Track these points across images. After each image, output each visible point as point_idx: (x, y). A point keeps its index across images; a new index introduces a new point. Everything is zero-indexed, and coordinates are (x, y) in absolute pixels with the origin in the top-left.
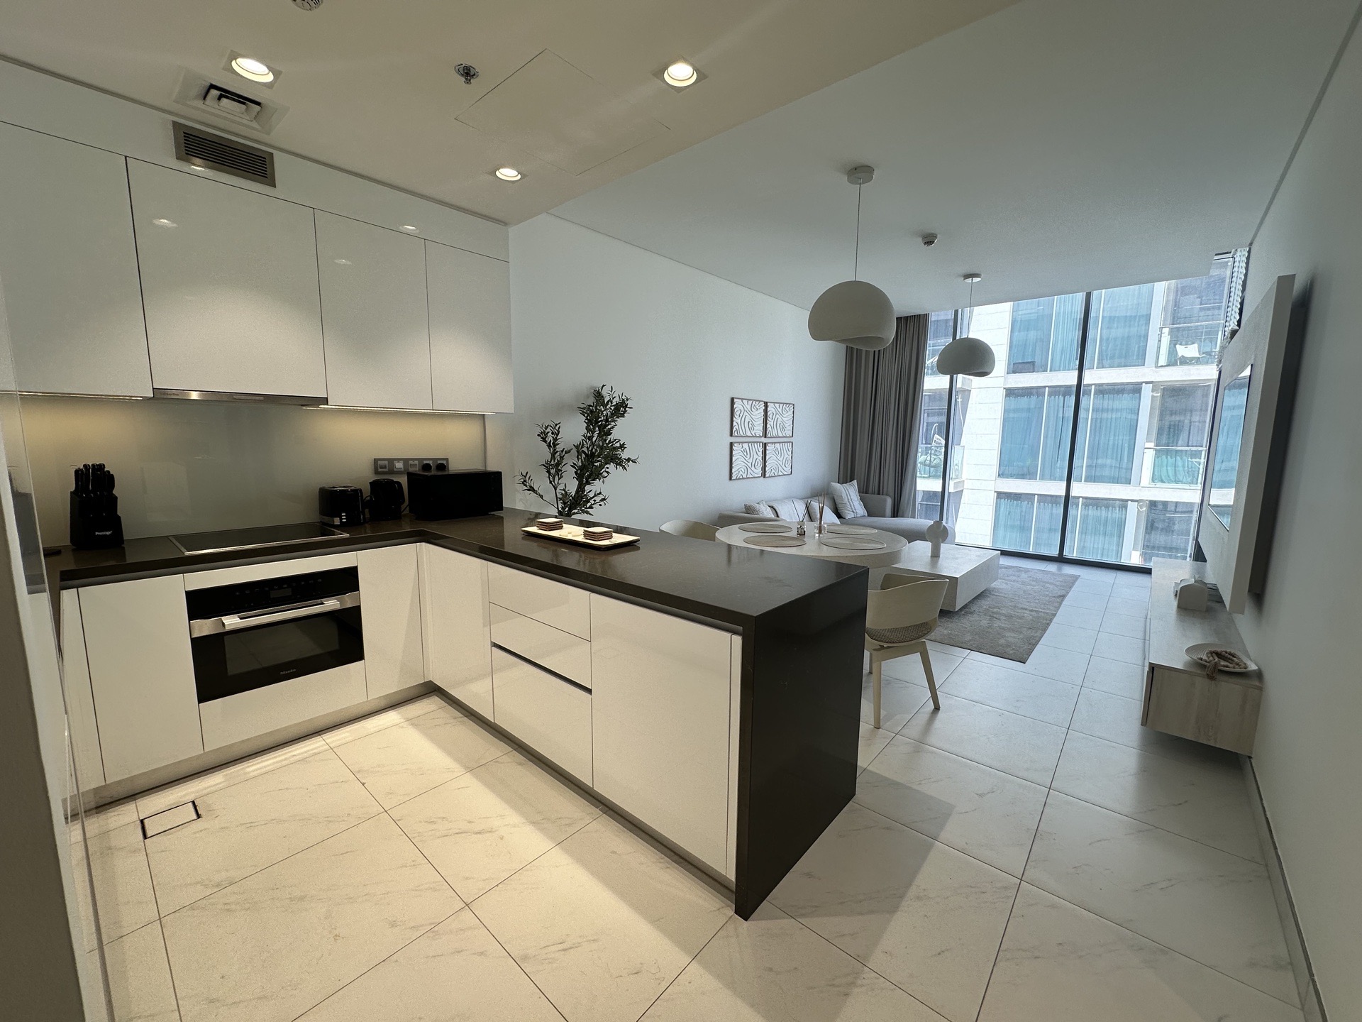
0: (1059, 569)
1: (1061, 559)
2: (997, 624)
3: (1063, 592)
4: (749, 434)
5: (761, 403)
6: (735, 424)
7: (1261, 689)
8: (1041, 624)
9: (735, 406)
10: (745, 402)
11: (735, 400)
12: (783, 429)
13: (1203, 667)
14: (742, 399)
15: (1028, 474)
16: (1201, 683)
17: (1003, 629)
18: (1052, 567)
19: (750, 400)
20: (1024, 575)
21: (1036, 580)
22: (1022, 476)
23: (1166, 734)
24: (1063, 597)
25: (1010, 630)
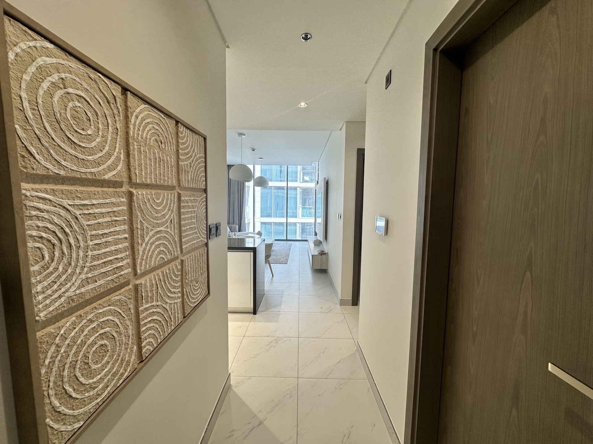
0: (287, 243)
1: (287, 240)
2: (278, 257)
3: (290, 248)
7: (328, 255)
8: (288, 255)
13: (320, 254)
15: (269, 216)
16: (320, 256)
17: (280, 258)
18: (285, 242)
20: (280, 245)
21: (282, 246)
22: (267, 216)
23: (316, 269)
24: (290, 249)
25: (281, 258)
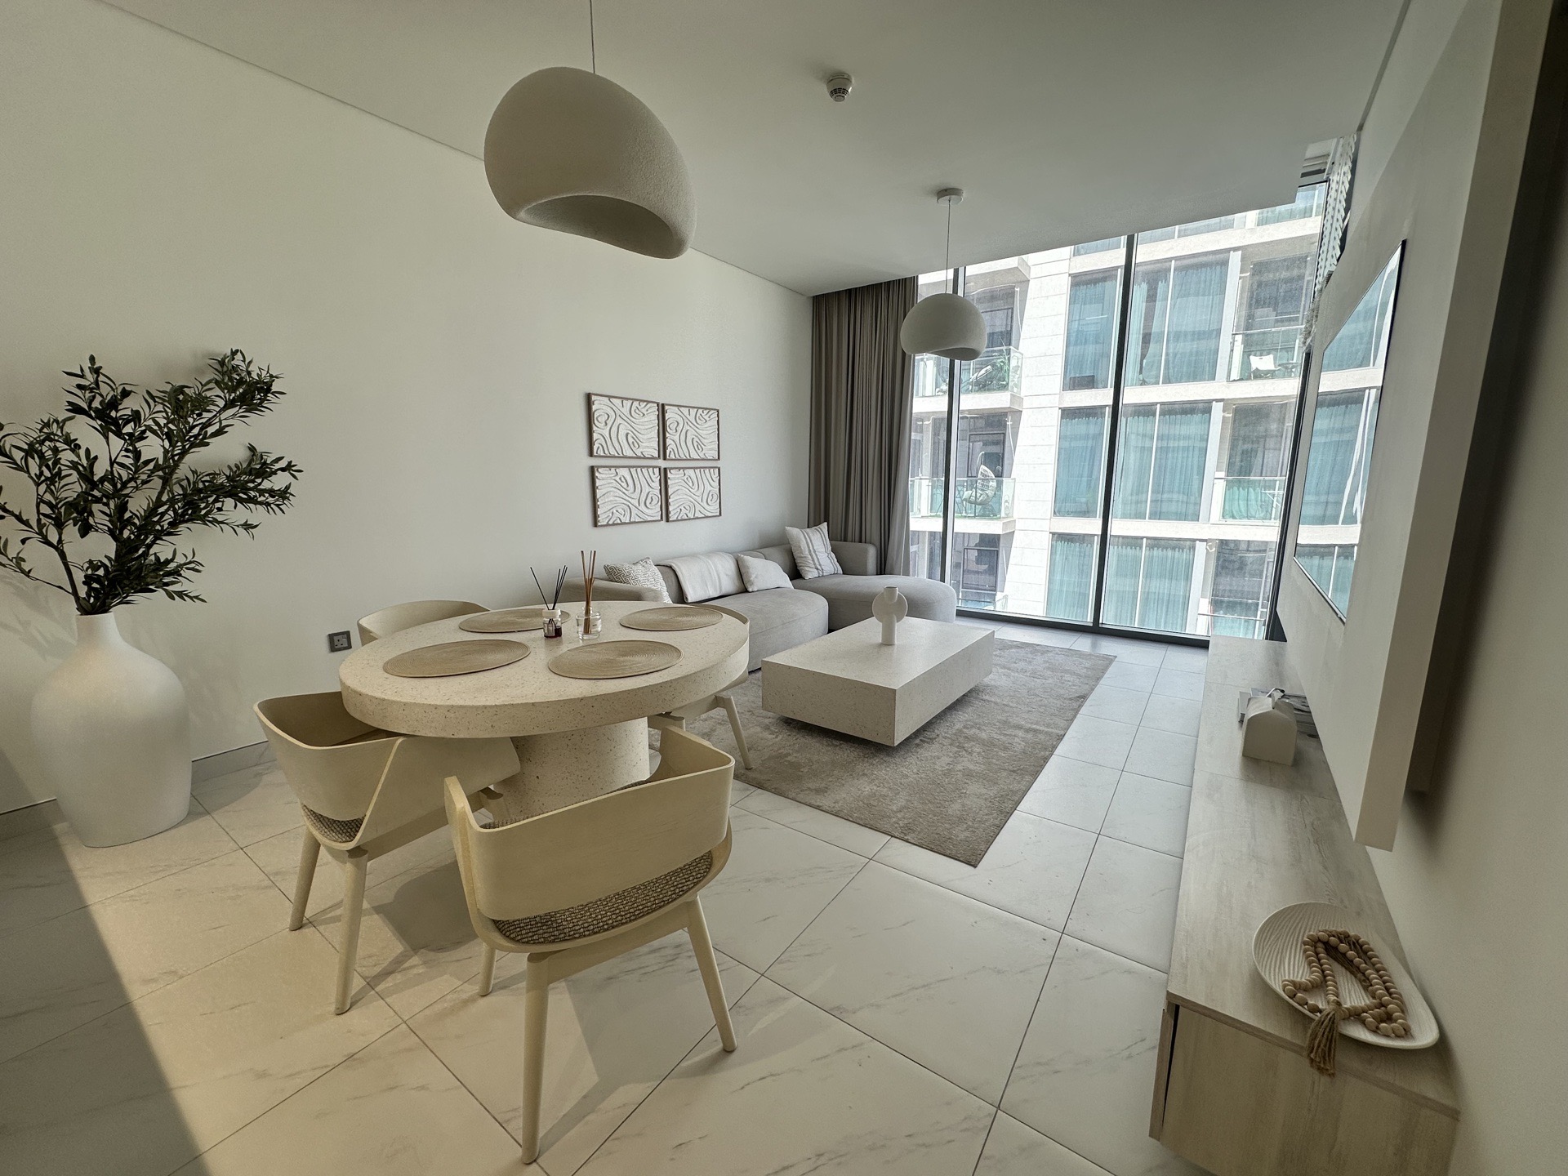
0: (1094, 646)
2: (962, 765)
3: (1084, 689)
4: (629, 453)
5: (650, 405)
6: (595, 436)
7: (1452, 1116)
9: (594, 408)
10: (617, 402)
11: (593, 398)
12: (699, 446)
14: (610, 397)
15: (1087, 511)
16: (1295, 1077)
18: (1085, 643)
19: (627, 399)
20: (1040, 660)
21: (1053, 668)
